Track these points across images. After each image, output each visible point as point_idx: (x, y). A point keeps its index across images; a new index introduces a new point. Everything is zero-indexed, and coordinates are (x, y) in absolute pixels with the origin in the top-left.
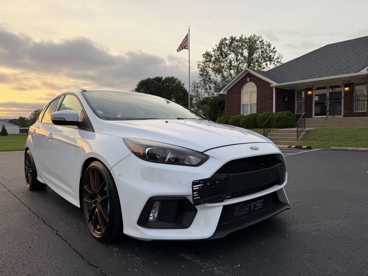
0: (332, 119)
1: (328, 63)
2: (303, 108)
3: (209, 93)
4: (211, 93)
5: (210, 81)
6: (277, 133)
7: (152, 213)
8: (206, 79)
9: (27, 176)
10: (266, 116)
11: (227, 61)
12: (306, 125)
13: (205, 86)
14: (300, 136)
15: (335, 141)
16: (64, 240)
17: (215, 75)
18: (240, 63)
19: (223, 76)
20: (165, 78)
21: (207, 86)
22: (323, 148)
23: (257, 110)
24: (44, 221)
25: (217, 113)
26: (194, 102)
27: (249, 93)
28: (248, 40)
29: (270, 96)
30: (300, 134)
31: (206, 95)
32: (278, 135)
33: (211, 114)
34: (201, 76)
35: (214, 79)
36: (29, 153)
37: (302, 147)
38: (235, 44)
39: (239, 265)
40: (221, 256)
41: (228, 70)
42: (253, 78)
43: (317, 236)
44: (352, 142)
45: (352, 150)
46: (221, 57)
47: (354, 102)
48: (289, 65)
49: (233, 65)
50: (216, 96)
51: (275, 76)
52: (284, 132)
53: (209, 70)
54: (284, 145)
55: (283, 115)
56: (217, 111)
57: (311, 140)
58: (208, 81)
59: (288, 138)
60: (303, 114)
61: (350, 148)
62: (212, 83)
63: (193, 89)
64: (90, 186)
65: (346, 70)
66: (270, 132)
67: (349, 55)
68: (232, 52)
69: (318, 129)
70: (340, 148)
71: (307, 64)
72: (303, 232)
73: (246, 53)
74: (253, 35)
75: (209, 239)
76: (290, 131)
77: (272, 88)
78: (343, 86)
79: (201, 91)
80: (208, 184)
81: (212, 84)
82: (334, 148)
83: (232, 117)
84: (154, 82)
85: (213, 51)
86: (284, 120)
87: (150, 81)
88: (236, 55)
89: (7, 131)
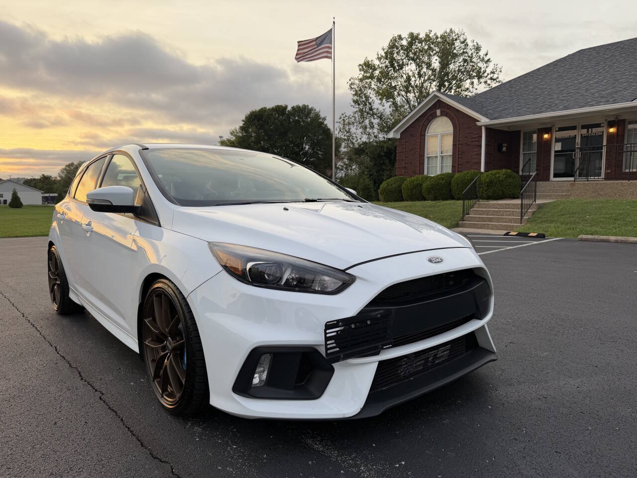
0: (584, 184)
1: (581, 83)
2: (534, 165)
3: (369, 134)
4: (372, 135)
5: (372, 112)
6: (485, 208)
7: (258, 373)
8: (364, 110)
9: (52, 290)
10: (469, 178)
11: (402, 76)
12: (537, 194)
13: (363, 122)
14: (526, 215)
15: (586, 225)
16: (113, 410)
17: (380, 102)
18: (425, 81)
19: (394, 104)
20: (292, 108)
21: (367, 122)
22: (567, 237)
23: (453, 167)
24: (79, 373)
25: (383, 170)
26: (343, 149)
27: (439, 135)
28: (439, 40)
29: (476, 143)
30: (526, 212)
31: (365, 139)
32: (487, 213)
33: (372, 173)
34: (355, 103)
35: (378, 109)
36: (54, 252)
37: (529, 235)
38: (417, 46)
39: (403, 463)
40: (374, 445)
41: (403, 93)
42: (447, 111)
43: (540, 409)
44: (618, 226)
45: (616, 242)
46: (391, 70)
47: (624, 154)
48: (510, 87)
49: (413, 83)
50: (382, 139)
51: (485, 107)
52: (499, 207)
53: (370, 93)
54: (497, 231)
55: (498, 175)
56: (384, 167)
57: (544, 221)
58: (368, 113)
59: (506, 218)
60: (534, 174)
61: (612, 238)
62: (376, 117)
63: (342, 127)
64: (154, 320)
65: (613, 97)
66: (476, 206)
67: (618, 70)
68: (411, 61)
69: (559, 202)
70: (596, 237)
71: (543, 85)
72: (517, 402)
73: (436, 63)
74: (448, 31)
75: (353, 418)
76: (509, 204)
77: (480, 127)
78: (606, 124)
79: (356, 131)
80: (353, 326)
81: (374, 119)
82: (584, 236)
83: (409, 179)
84: (272, 115)
85: (378, 58)
86: (499, 185)
87: (266, 113)
88: (419, 66)
89: (21, 200)
